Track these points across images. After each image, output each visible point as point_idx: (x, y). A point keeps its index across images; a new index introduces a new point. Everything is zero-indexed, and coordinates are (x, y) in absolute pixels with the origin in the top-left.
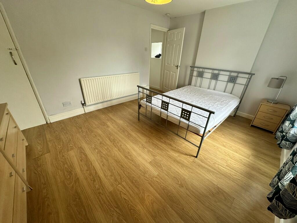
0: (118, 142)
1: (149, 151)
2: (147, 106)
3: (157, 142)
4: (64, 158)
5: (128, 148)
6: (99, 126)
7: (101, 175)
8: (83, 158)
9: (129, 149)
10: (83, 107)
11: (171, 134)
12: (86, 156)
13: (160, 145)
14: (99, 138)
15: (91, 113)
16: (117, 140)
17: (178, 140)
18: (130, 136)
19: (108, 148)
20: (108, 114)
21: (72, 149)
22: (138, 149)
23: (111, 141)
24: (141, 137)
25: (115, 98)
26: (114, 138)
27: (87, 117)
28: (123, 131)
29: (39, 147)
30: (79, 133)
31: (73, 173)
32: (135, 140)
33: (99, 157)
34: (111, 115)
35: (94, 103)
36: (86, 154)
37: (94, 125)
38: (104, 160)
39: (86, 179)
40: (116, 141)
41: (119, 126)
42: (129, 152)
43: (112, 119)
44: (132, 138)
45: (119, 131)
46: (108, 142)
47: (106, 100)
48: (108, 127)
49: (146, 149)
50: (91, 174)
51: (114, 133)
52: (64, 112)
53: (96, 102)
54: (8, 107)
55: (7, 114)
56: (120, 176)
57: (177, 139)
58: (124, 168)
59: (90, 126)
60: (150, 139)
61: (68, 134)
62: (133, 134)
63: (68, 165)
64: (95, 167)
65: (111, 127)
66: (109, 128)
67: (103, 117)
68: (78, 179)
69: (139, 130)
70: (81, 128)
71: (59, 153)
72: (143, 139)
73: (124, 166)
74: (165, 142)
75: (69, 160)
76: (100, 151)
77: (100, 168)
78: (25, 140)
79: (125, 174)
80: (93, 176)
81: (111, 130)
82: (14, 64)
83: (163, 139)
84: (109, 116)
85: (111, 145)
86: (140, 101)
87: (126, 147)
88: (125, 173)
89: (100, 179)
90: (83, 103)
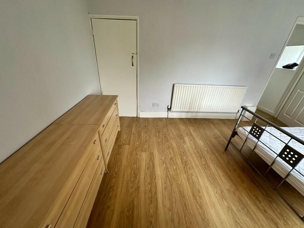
0: (189, 168)
1: (229, 209)
2: (247, 139)
3: (249, 203)
4: (136, 156)
5: (200, 184)
6: (176, 138)
7: (160, 200)
8: (151, 166)
9: (200, 186)
10: (168, 112)
11: (281, 202)
12: (154, 166)
13: (253, 211)
14: (172, 152)
15: (173, 120)
16: (190, 165)
17: (296, 224)
18: (207, 168)
19: (176, 169)
20: (189, 127)
21: (145, 151)
22: (213, 193)
23: (182, 162)
24: (223, 178)
25: (203, 111)
26: (187, 161)
27: (168, 123)
28: (200, 156)
29: (125, 137)
30: (156, 137)
31: (137, 177)
32: (212, 178)
33: (164, 176)
34: (191, 129)
35: (179, 110)
36: (154, 164)
37: (171, 134)
38: (168, 182)
39: (145, 194)
40: (188, 166)
41: (198, 147)
42: (199, 191)
43: (191, 135)
44: (208, 172)
45: (195, 154)
46: (179, 161)
47: (192, 110)
48: (184, 142)
49: (227, 202)
50: (150, 191)
51: (188, 154)
52: (152, 112)
53: (182, 110)
54: (118, 98)
55: (115, 104)
56: (179, 218)
57: (293, 220)
58: (187, 210)
59: (167, 133)
60: (235, 190)
61: (147, 134)
62: (212, 167)
63: (136, 166)
64: (157, 185)
65: (188, 144)
66: (185, 144)
67: (182, 127)
68: (139, 187)
69: (223, 166)
70: (159, 132)
71: (135, 149)
72: (225, 184)
73: (188, 208)
74: (265, 211)
75: (139, 161)
76: (168, 169)
77: (161, 190)
78: (119, 126)
79: (185, 219)
80: (152, 195)
81: (186, 148)
82: (132, 65)
83: (262, 204)
84: (189, 130)
85: (181, 167)
86: (238, 127)
87: (197, 181)
88: (187, 219)
89: (157, 205)
90: (169, 107)
